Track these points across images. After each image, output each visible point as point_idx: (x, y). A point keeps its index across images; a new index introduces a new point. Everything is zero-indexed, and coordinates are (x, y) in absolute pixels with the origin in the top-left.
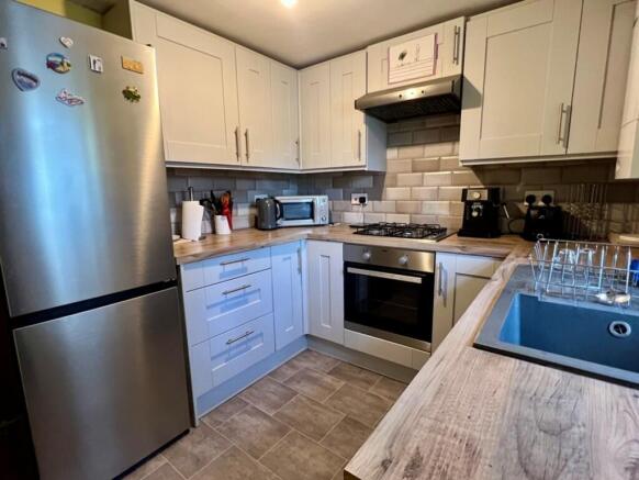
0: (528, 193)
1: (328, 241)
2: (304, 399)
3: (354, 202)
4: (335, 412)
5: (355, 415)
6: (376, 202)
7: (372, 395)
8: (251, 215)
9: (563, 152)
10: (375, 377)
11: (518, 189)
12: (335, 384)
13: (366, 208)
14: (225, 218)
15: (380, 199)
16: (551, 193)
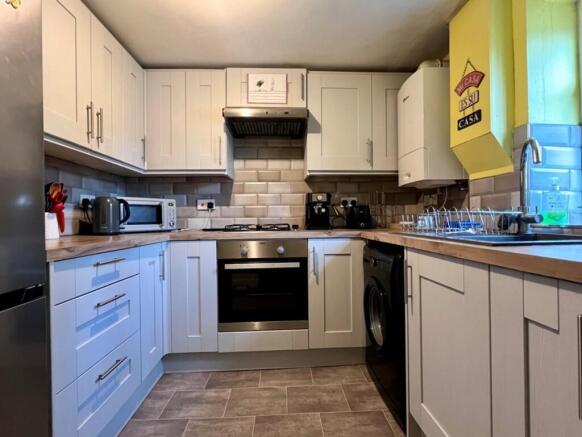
0: (343, 199)
1: (199, 240)
2: (200, 423)
3: (200, 207)
4: (242, 420)
5: (263, 412)
6: (224, 208)
7: (265, 389)
8: (74, 219)
9: (370, 169)
10: (254, 374)
11: (336, 196)
12: (222, 395)
13: (213, 214)
14: (55, 215)
15: (228, 205)
16: (355, 199)
